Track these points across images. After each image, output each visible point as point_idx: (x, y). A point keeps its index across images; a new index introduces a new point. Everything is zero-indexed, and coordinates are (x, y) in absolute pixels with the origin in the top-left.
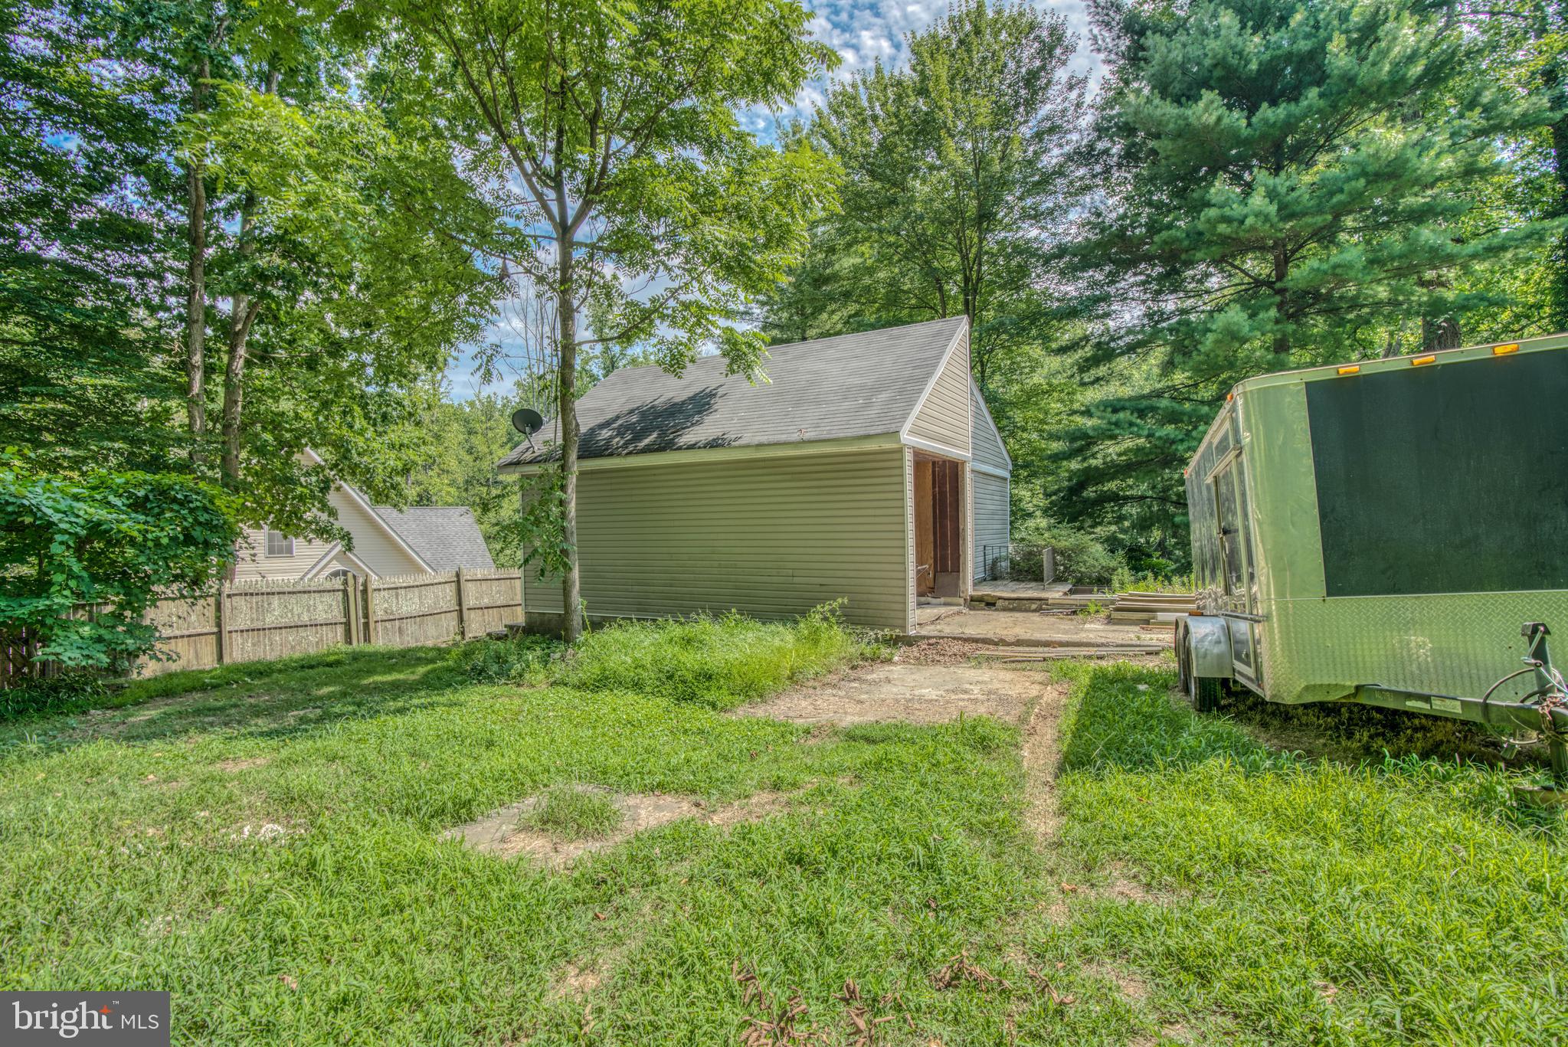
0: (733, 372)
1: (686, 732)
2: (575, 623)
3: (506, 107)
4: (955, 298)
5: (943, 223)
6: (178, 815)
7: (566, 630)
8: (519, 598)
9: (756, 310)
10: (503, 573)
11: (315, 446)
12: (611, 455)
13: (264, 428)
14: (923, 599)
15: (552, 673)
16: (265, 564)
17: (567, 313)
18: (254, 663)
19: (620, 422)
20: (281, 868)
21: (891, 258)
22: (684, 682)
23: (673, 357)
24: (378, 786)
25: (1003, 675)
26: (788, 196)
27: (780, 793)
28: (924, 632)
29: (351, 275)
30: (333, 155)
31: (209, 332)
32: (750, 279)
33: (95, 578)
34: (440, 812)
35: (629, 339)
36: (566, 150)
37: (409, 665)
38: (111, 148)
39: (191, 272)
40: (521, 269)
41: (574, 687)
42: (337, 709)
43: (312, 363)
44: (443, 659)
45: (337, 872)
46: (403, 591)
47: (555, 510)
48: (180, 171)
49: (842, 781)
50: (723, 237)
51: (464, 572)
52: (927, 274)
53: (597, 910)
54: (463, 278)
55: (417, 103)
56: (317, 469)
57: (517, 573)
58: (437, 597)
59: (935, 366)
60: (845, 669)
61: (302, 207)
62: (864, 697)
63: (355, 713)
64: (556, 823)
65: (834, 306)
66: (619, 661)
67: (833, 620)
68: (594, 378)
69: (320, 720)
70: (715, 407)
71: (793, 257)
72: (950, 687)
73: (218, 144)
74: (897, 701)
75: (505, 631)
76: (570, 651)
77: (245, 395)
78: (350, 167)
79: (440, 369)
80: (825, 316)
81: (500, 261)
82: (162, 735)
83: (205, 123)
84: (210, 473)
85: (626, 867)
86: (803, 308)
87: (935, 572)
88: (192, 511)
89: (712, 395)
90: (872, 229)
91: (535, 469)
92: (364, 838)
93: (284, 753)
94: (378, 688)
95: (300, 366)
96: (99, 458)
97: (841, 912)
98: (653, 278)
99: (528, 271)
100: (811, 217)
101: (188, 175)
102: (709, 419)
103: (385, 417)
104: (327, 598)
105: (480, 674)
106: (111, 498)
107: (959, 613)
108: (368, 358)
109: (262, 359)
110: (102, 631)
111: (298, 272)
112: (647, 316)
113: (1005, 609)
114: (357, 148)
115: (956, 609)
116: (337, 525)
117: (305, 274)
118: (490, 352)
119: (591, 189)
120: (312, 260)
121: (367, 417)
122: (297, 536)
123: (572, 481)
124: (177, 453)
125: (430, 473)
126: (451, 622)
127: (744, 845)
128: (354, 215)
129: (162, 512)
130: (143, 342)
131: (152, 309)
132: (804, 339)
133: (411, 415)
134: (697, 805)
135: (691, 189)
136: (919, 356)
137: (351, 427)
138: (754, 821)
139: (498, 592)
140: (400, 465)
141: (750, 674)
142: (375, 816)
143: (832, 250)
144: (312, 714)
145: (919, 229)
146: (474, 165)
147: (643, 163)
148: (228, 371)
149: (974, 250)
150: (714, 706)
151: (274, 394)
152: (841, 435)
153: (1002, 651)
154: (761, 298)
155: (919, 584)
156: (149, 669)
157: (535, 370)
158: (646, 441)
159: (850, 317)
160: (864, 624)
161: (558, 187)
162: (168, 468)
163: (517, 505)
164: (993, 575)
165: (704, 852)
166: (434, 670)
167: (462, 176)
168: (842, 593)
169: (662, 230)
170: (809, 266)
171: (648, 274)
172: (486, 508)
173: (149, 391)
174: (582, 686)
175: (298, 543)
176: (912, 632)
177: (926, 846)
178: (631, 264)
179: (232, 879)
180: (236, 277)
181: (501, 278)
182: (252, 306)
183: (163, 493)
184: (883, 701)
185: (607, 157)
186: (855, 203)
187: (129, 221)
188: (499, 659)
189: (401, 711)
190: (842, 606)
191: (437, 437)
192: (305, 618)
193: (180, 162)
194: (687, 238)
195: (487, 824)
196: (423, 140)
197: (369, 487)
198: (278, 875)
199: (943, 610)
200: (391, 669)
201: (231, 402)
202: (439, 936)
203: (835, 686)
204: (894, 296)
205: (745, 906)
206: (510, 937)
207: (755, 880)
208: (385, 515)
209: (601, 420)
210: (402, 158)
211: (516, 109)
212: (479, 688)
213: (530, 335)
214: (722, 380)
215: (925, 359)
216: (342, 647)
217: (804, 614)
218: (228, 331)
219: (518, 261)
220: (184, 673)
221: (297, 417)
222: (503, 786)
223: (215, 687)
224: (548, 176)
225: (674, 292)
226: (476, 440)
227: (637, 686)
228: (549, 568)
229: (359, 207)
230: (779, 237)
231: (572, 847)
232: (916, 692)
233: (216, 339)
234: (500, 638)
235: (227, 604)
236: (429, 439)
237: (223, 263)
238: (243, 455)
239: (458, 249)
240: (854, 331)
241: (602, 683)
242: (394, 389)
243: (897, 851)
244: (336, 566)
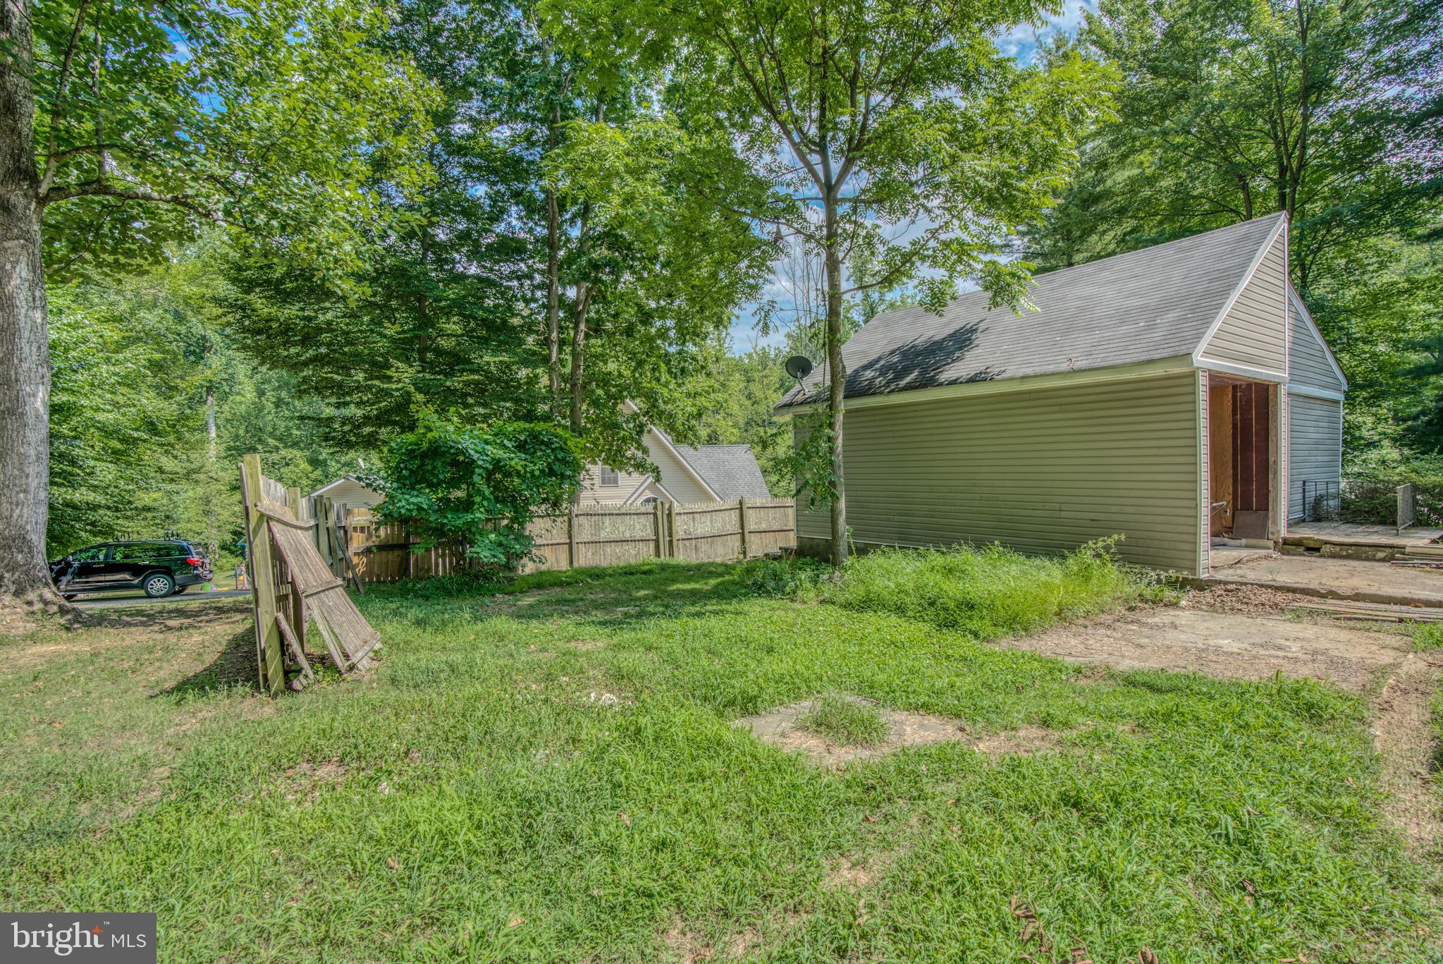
0: (996, 304)
1: (948, 657)
2: (841, 548)
3: (775, 88)
4: (1265, 196)
5: (1249, 108)
6: (549, 677)
7: (833, 554)
8: (792, 524)
9: (1017, 242)
10: (777, 502)
11: (633, 398)
12: (874, 394)
13: (598, 385)
14: (1217, 540)
15: (820, 592)
16: (600, 492)
17: (832, 266)
18: (593, 568)
19: (882, 363)
20: (617, 729)
21: (1178, 161)
22: (946, 609)
23: (934, 296)
24: (684, 675)
25: (1333, 633)
26: (1054, 115)
27: (1050, 731)
28: (1219, 576)
29: (656, 257)
30: (643, 160)
31: (561, 315)
32: (1013, 208)
33: (497, 500)
34: (732, 703)
35: (891, 283)
36: (829, 115)
37: (703, 577)
38: (502, 188)
39: (550, 270)
40: (792, 231)
41: (841, 606)
42: (651, 609)
43: (629, 332)
44: (729, 574)
45: (656, 740)
46: (697, 516)
47: (824, 445)
48: (543, 196)
49: (1122, 729)
50: (985, 170)
51: (746, 500)
52: (1226, 172)
53: (867, 813)
54: (743, 245)
55: (703, 103)
56: (635, 416)
57: (790, 502)
58: (724, 521)
59: (1239, 276)
60: (1121, 610)
61: (623, 206)
62: (1144, 641)
63: (663, 613)
64: (829, 727)
65: (1105, 226)
66: (883, 585)
67: (1107, 557)
68: (855, 325)
69: (639, 616)
70: (976, 342)
71: (1062, 178)
72: (1257, 640)
73: (567, 170)
74: (1187, 650)
75: (779, 552)
76: (837, 573)
77: (585, 360)
78: (656, 167)
79: (725, 327)
80: (1094, 238)
81: (775, 226)
82: (537, 617)
83: (558, 155)
84: (563, 422)
85: (894, 778)
86: (1069, 232)
87: (1235, 510)
88: (553, 450)
89: (973, 330)
90: (1154, 133)
91: (807, 409)
92: (675, 716)
93: (616, 640)
94: (679, 595)
95: (621, 334)
96: (498, 414)
97: (1131, 868)
98: (914, 222)
99: (798, 232)
100: (1081, 133)
101: (547, 197)
102: (969, 355)
103: (683, 370)
104: (643, 519)
105: (760, 589)
106: (506, 442)
107: (1267, 557)
108: (670, 323)
109: (596, 331)
110: (502, 538)
111: (620, 259)
112: (907, 258)
113: (1333, 556)
114: (660, 151)
115: (1263, 552)
116: (649, 461)
117: (624, 260)
118: (767, 308)
119: (853, 146)
120: (628, 248)
121: (670, 372)
122: (620, 470)
123: (840, 418)
124: (543, 408)
125: (718, 417)
126: (735, 542)
127: (1013, 777)
128: (659, 205)
129: (535, 452)
130: (522, 326)
131: (527, 302)
132: (1070, 265)
133: (703, 367)
134: (962, 730)
135: (949, 127)
136: (1217, 267)
137: (659, 380)
138: (1022, 754)
139: (774, 518)
140: (695, 410)
141: (1015, 607)
142: (682, 699)
143: (1104, 165)
144: (633, 611)
145: (1216, 122)
146: (751, 145)
147: (901, 112)
148: (574, 343)
149: (1294, 133)
150: (976, 635)
151: (603, 357)
152: (1119, 362)
153: (1331, 605)
154: (1022, 228)
155: (1213, 524)
156: (528, 568)
157: (802, 322)
158: (908, 379)
159: (1125, 235)
160: (1144, 564)
161: (823, 150)
162: (538, 419)
163: (791, 442)
164: (1315, 513)
165: (970, 777)
166: (722, 583)
167: (741, 157)
168: (1118, 530)
169: (921, 174)
170: (1076, 187)
171: (908, 219)
172: (765, 446)
173: (525, 363)
174: (848, 606)
175: (621, 475)
176: (1204, 576)
177: (1236, 817)
178: (892, 211)
179: (585, 731)
180: (578, 270)
181: (776, 241)
182: (589, 290)
183: (535, 436)
184: (1169, 647)
185: (868, 112)
186: (1132, 106)
187: (513, 239)
188: (776, 576)
189: (699, 615)
190: (1118, 543)
191: (723, 385)
192: (627, 535)
193: (543, 190)
194: (945, 178)
195: (770, 719)
196: (708, 133)
197: (672, 429)
198: (616, 734)
199: (1244, 553)
200: (689, 580)
201: (576, 366)
202: (732, 807)
203: (1109, 627)
204: (1182, 204)
205: (1016, 839)
206: (790, 822)
207: (1026, 815)
208: (684, 453)
209: (864, 362)
210: (695, 150)
211: (784, 89)
212: (759, 601)
213: (798, 290)
214: (985, 313)
215: (1226, 270)
216: (653, 559)
217: (1073, 549)
218: (573, 312)
219: (789, 224)
220: (549, 572)
221: (620, 375)
222: (783, 688)
223: (569, 584)
224: (814, 143)
225: (934, 233)
226: (755, 388)
227: (900, 610)
228: (818, 498)
229: (663, 198)
230: (1044, 160)
231: (843, 750)
232: (1211, 642)
233: (565, 319)
234: (777, 558)
235: (575, 521)
236: (717, 386)
237: (570, 260)
238: (584, 407)
239: (738, 222)
240: (1130, 249)
241: (867, 604)
242: (691, 348)
243: (1198, 816)
244: (649, 494)
